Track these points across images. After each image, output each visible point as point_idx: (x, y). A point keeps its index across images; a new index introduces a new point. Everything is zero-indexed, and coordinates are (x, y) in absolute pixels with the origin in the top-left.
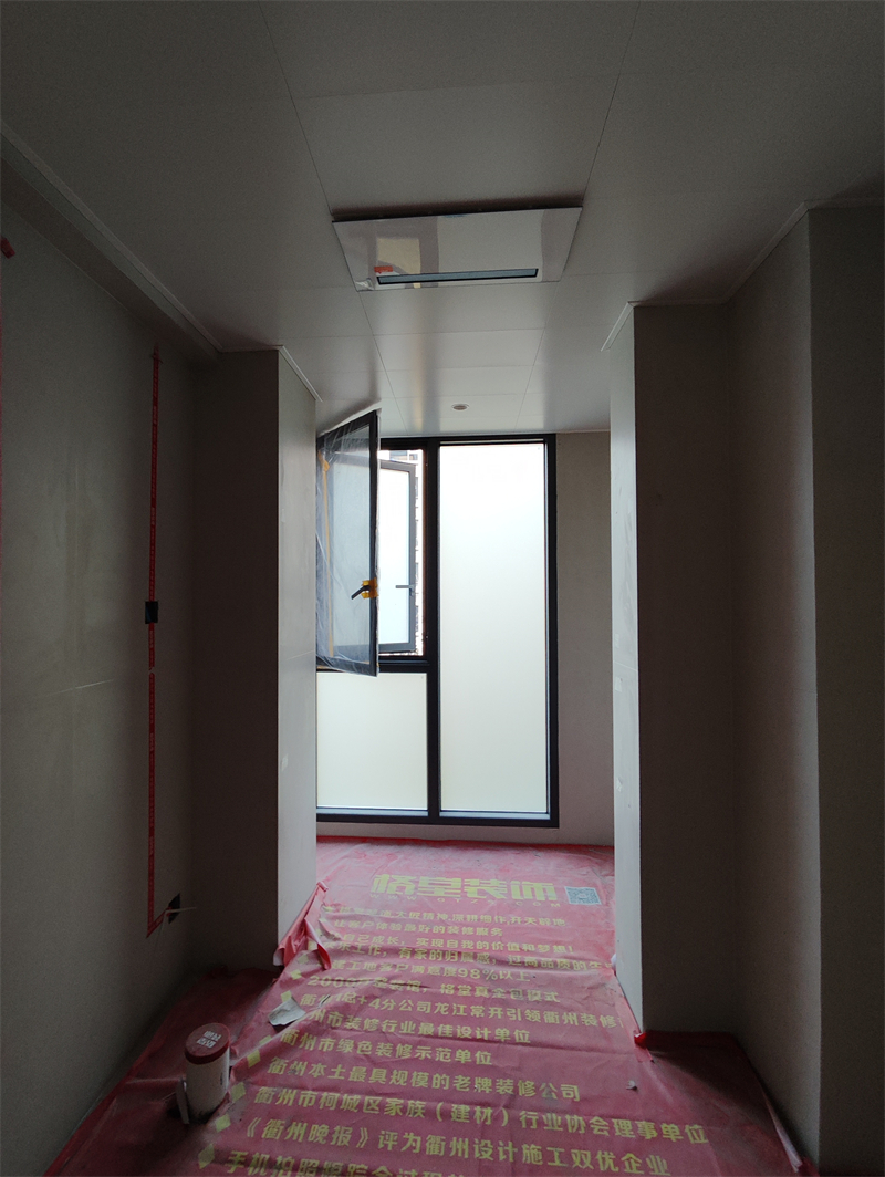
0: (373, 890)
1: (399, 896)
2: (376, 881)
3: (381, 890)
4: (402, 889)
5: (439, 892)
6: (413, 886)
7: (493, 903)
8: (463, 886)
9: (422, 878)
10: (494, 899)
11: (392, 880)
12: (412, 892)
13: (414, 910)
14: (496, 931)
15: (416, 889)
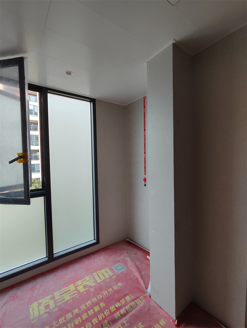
0: (32, 317)
1: (48, 312)
2: (31, 310)
3: (36, 314)
4: (47, 307)
5: (67, 297)
6: (53, 301)
7: (92, 289)
8: (76, 287)
9: (55, 293)
10: (91, 287)
11: (39, 304)
12: (54, 305)
13: (60, 317)
14: (102, 304)
15: (55, 302)
